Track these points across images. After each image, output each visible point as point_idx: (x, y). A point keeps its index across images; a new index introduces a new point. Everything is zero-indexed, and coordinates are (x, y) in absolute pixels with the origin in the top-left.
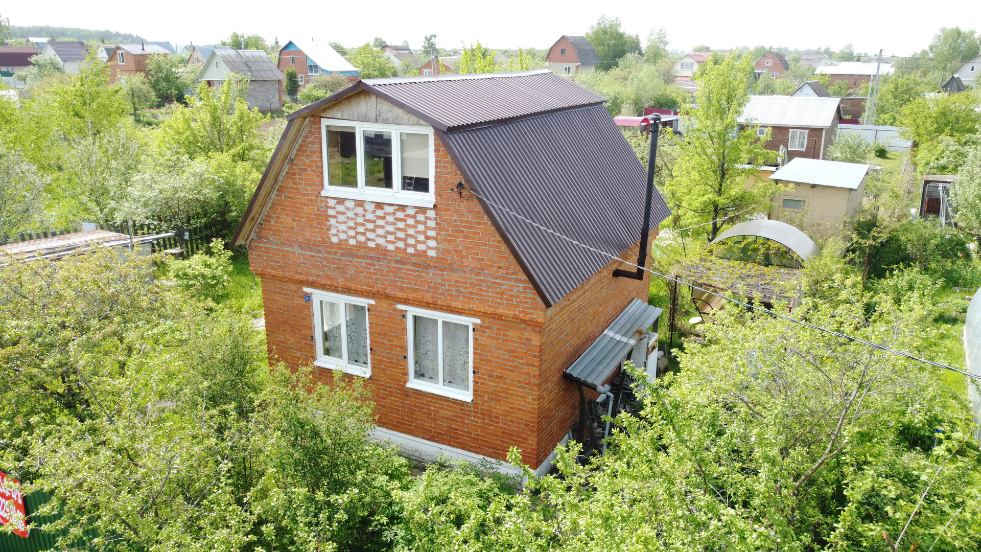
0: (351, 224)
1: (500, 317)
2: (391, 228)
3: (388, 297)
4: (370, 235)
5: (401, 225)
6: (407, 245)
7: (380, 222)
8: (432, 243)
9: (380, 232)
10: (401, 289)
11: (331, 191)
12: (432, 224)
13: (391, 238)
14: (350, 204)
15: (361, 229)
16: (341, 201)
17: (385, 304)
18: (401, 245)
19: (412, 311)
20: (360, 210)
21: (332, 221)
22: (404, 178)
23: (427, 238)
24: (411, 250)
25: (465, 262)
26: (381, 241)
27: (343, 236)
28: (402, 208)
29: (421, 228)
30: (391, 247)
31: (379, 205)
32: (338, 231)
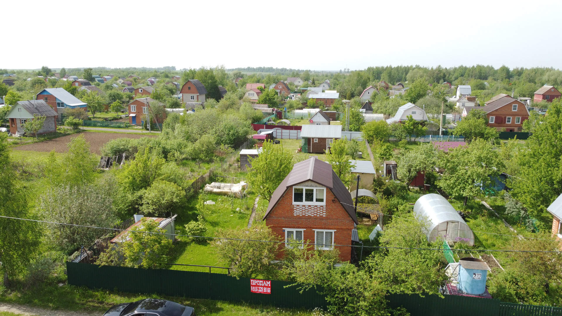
0: (301, 211)
1: (342, 229)
2: (313, 211)
3: (311, 228)
4: (306, 213)
5: (316, 210)
6: (317, 215)
7: (310, 210)
8: (325, 214)
9: (309, 212)
10: (315, 225)
11: (294, 203)
12: (325, 209)
13: (313, 213)
14: (301, 206)
15: (303, 212)
16: (298, 206)
17: (309, 229)
18: (315, 215)
19: (316, 230)
20: (304, 207)
21: (295, 211)
22: (316, 199)
23: (323, 212)
24: (318, 216)
25: (333, 217)
26: (310, 214)
27: (298, 214)
28: (316, 206)
29: (321, 210)
30: (312, 216)
31: (310, 206)
32: (296, 213)
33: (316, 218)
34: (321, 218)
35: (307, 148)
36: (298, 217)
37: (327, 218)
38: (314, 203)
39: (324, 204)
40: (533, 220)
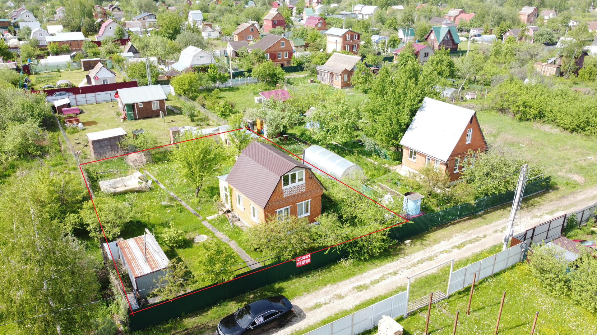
0: (288, 192)
1: (315, 197)
3: (295, 203)
4: (292, 193)
5: (298, 188)
7: (294, 189)
9: (294, 191)
10: (298, 200)
11: (284, 188)
12: (304, 186)
13: (297, 191)
14: (288, 189)
15: (290, 193)
16: (286, 189)
17: (294, 205)
19: (298, 204)
20: (290, 189)
21: (284, 193)
22: (298, 180)
23: (303, 189)
24: (300, 192)
25: (310, 190)
26: (294, 193)
28: (299, 185)
29: (302, 187)
30: (296, 193)
31: (294, 187)
32: (286, 195)
33: (299, 194)
34: (303, 193)
35: (132, 115)
36: (287, 198)
37: (306, 192)
38: (297, 183)
39: (303, 182)
40: (384, 151)
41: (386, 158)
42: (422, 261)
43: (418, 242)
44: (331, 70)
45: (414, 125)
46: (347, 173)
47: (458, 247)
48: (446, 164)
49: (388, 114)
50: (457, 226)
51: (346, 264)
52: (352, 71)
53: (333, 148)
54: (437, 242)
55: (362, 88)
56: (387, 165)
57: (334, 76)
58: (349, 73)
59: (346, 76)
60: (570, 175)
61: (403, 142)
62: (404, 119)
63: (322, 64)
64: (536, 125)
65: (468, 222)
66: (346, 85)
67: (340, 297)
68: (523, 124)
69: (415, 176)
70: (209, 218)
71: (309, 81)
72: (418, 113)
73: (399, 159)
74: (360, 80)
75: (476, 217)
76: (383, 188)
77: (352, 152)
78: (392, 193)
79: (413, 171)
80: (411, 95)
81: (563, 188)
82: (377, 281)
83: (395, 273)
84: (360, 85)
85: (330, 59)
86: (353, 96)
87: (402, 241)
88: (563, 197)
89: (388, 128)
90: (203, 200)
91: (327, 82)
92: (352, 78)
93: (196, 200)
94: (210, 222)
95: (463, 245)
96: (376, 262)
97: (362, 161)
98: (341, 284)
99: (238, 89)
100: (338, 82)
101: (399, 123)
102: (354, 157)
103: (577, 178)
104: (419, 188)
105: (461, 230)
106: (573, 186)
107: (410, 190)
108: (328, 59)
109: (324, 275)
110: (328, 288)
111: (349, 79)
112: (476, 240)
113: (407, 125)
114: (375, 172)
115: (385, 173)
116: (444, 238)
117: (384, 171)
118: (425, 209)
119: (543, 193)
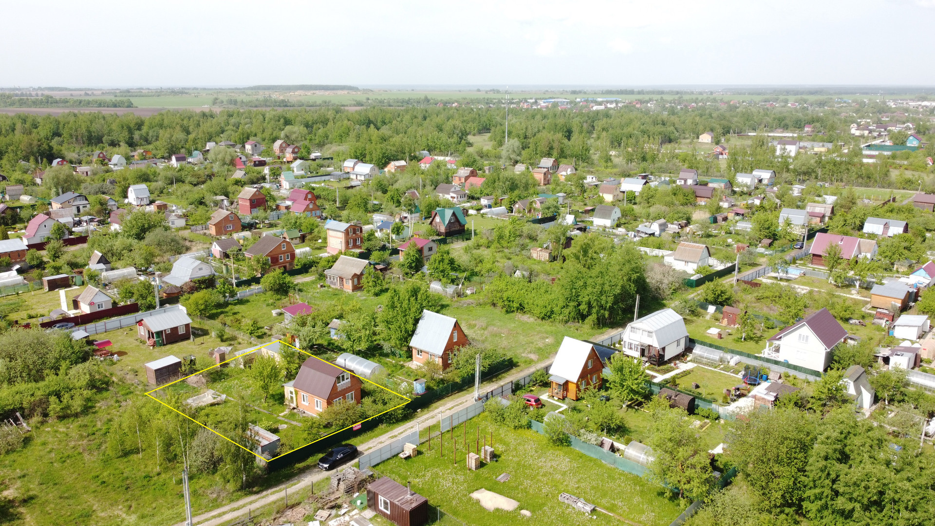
26: (344, 388)
33: (347, 388)
36: (340, 391)
37: (351, 387)
38: (346, 381)
39: (349, 380)
40: (398, 351)
41: (400, 357)
42: (427, 419)
43: (426, 410)
44: (341, 274)
45: (418, 330)
46: (373, 372)
47: (450, 409)
48: (442, 357)
49: (398, 324)
50: (450, 397)
51: (382, 427)
52: (362, 274)
53: (358, 353)
54: (437, 408)
55: (373, 291)
56: (402, 363)
57: (344, 280)
58: (358, 277)
59: (356, 280)
60: (529, 355)
61: (411, 345)
62: (410, 327)
63: (330, 268)
64: (518, 316)
65: (457, 394)
66: (357, 288)
67: (381, 443)
68: (508, 316)
69: (421, 368)
70: (282, 414)
71: (319, 286)
72: (420, 321)
73: (410, 356)
74: (370, 284)
75: (462, 391)
76: (400, 379)
77: (374, 356)
78: (407, 382)
79: (419, 364)
80: (413, 310)
81: (522, 365)
82: (402, 433)
83: (412, 427)
84: (370, 288)
85: (337, 262)
86: (365, 300)
87: (415, 411)
88: (521, 371)
89: (399, 334)
90: (271, 404)
91: (338, 286)
92: (362, 282)
93: (266, 405)
94: (284, 416)
95: (453, 407)
96: (400, 423)
97: (382, 361)
98: (381, 437)
99: (248, 301)
100: (348, 287)
101: (406, 331)
102: (376, 359)
103: (533, 357)
104: (424, 376)
105: (452, 400)
106: (530, 362)
107: (417, 377)
108: (335, 262)
109: (369, 434)
110: (374, 440)
111: (359, 283)
112: (461, 404)
113: (413, 332)
114: (394, 369)
115: (401, 369)
116: (441, 406)
117: (400, 367)
118: (428, 388)
119: (509, 370)
